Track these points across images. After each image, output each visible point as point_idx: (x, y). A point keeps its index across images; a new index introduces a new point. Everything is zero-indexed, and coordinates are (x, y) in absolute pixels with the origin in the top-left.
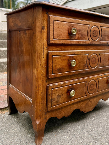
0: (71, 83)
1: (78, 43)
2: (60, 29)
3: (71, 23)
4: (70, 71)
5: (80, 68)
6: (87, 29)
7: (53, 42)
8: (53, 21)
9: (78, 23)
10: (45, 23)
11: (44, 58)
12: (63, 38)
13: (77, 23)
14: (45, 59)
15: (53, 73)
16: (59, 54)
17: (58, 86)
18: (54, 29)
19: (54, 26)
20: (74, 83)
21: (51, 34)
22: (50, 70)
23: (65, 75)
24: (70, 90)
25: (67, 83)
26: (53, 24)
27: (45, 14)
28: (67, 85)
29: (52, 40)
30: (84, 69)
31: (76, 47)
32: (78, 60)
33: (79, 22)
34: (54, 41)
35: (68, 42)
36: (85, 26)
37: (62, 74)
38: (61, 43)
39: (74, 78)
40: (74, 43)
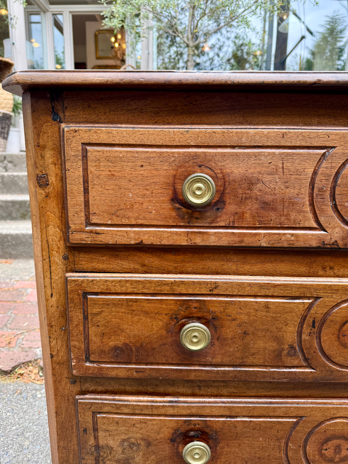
0: (194, 411)
1: (242, 241)
2: (124, 183)
3: (190, 150)
4: (186, 365)
5: (250, 360)
6: (310, 171)
7: (84, 236)
8: (80, 148)
9: (240, 147)
10: (50, 161)
11: (54, 299)
12: (140, 222)
13: (233, 147)
14: (58, 301)
15: (92, 359)
16: (119, 290)
17: (126, 411)
18: (86, 181)
19: (85, 170)
20: (216, 413)
21: (75, 205)
22: (75, 346)
23: (154, 374)
24: (192, 433)
25: (173, 406)
26: (80, 163)
27: (47, 121)
28: (171, 411)
29: (82, 231)
30: (278, 367)
31: (235, 258)
32: (234, 320)
33: (244, 141)
34: (91, 232)
35: (175, 237)
36: (288, 154)
37: (138, 371)
38: (133, 242)
39: (225, 392)
40: (212, 241)
